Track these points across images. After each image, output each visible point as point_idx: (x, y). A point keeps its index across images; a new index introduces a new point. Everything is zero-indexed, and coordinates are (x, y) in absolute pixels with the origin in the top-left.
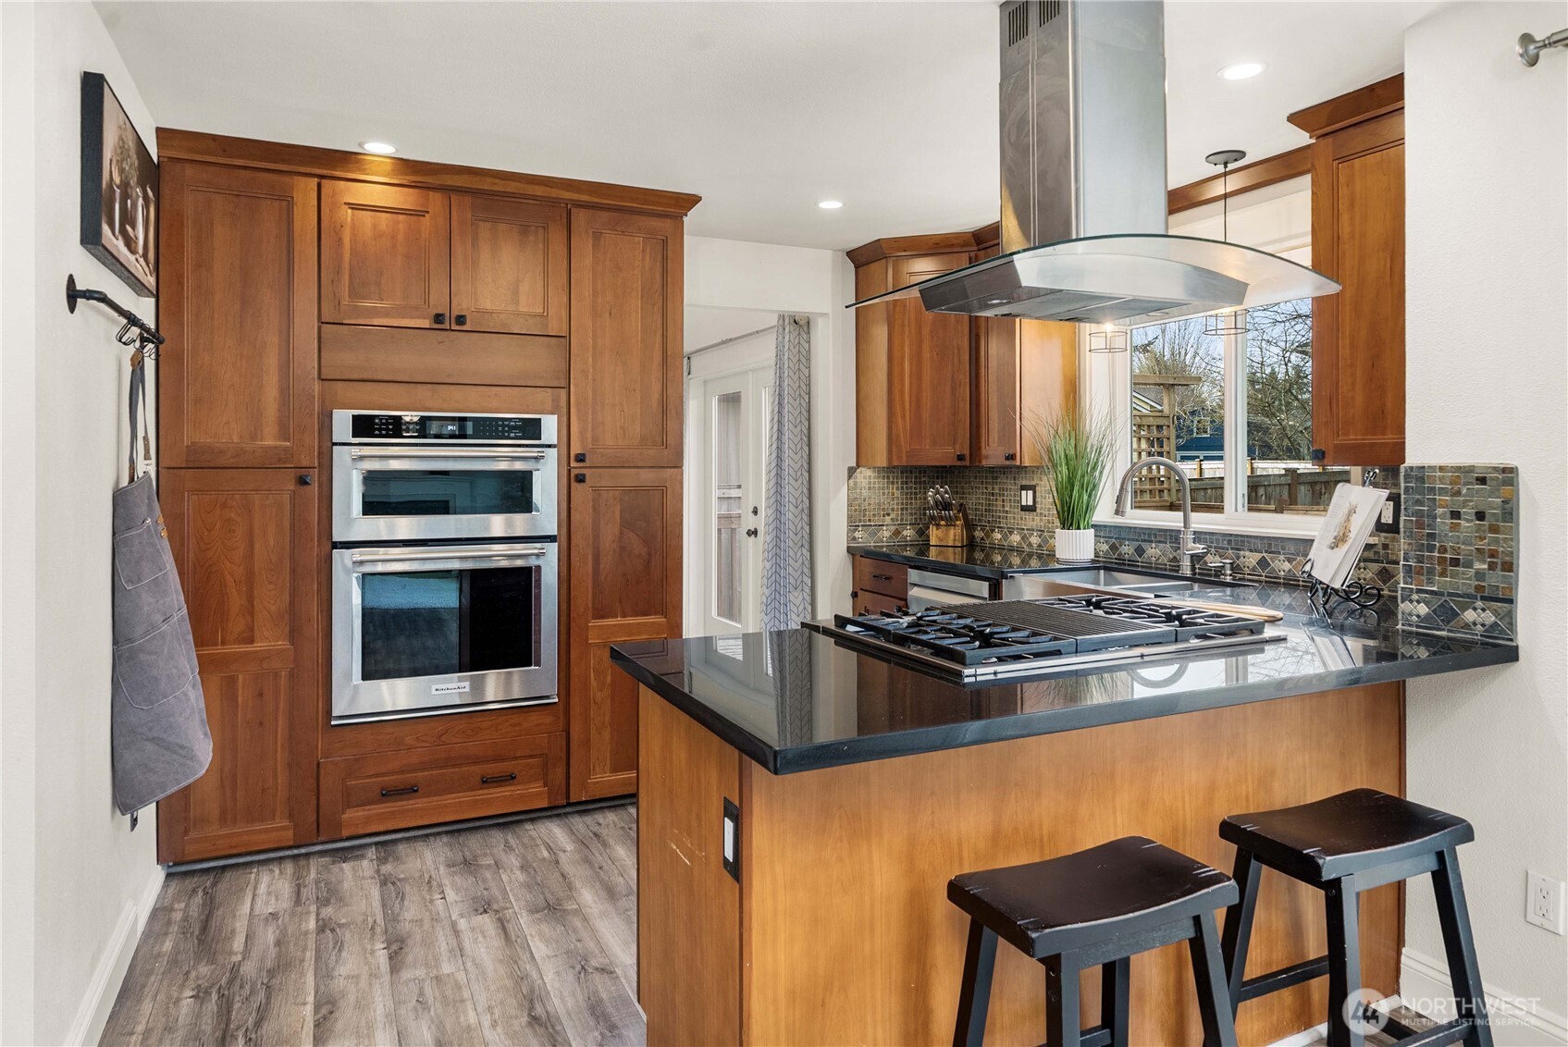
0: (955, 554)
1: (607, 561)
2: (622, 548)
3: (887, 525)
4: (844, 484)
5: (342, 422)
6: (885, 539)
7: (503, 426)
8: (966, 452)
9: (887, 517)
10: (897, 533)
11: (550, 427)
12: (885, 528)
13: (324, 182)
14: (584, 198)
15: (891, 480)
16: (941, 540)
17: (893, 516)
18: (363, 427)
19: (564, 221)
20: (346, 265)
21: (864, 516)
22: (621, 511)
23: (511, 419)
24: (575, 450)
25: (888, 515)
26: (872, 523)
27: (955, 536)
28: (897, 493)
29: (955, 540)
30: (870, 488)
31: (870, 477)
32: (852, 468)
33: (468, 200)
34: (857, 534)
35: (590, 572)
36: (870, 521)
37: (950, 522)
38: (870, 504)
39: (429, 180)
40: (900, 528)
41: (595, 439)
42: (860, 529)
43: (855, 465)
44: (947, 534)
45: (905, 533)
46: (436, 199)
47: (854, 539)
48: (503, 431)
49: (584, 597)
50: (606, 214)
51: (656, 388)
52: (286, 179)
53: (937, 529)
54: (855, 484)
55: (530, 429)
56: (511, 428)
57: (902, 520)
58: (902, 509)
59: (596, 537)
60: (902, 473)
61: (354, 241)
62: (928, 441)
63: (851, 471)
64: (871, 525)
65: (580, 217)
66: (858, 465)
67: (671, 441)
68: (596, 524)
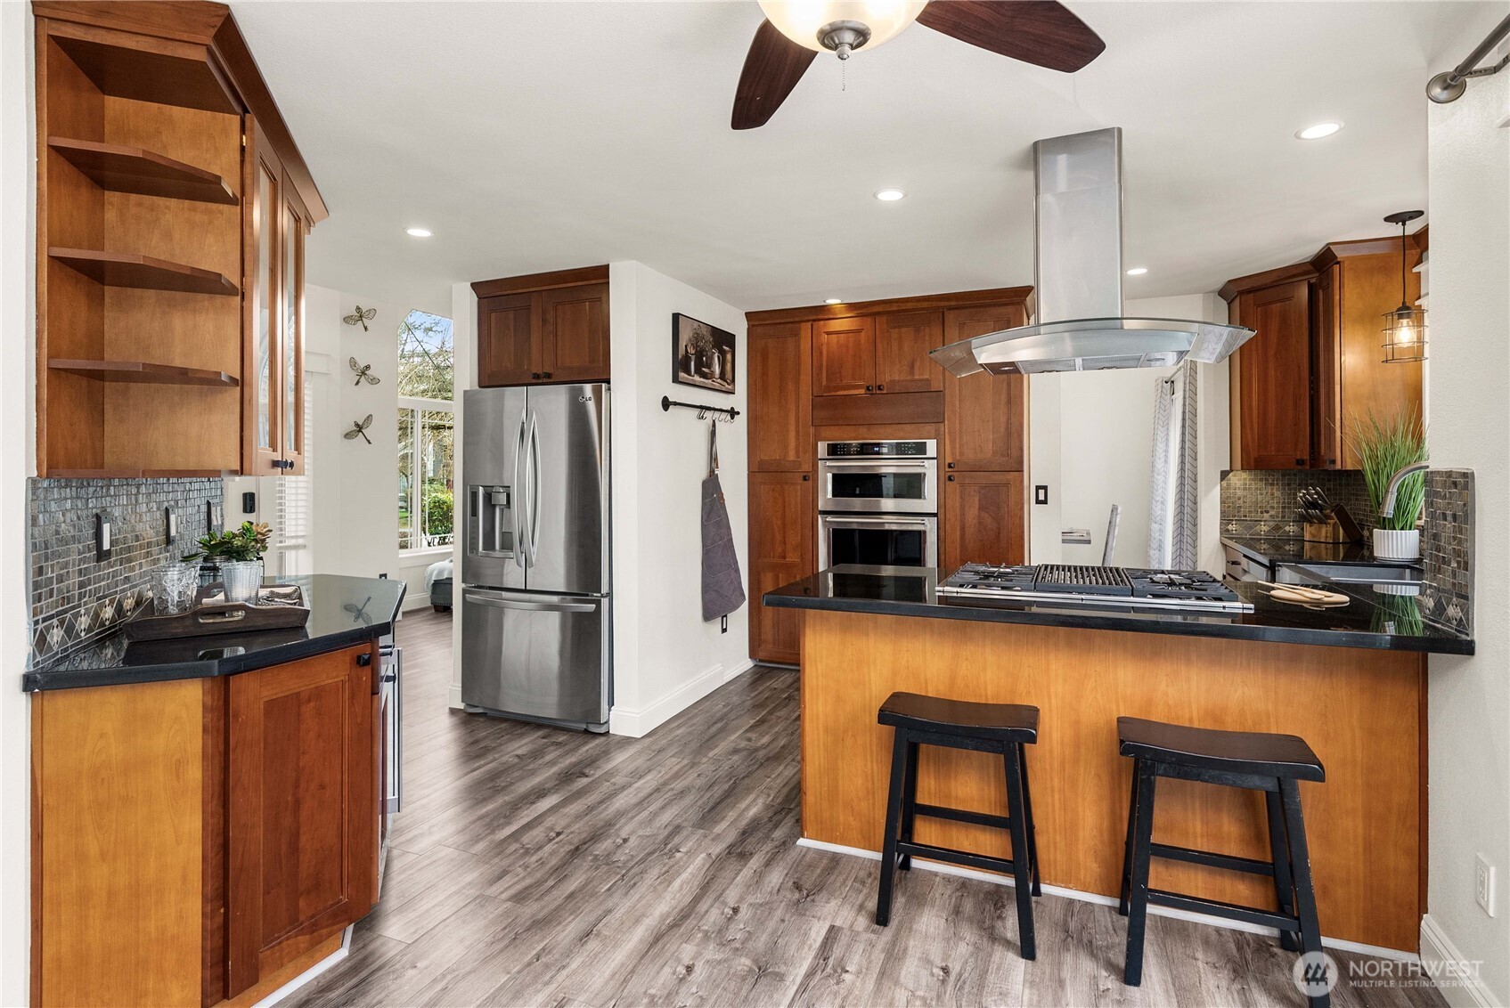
0: (1327, 549)
1: (970, 531)
2: (980, 523)
3: (1265, 521)
4: (1217, 485)
5: (822, 448)
6: (1262, 533)
7: (905, 447)
8: (1306, 457)
9: (1265, 514)
10: (1277, 528)
11: (931, 447)
12: (1262, 523)
13: (815, 324)
14: (953, 303)
15: (1270, 481)
16: (1313, 536)
17: (1272, 513)
18: (834, 450)
19: (941, 320)
20: (824, 364)
21: (1238, 512)
22: (980, 500)
23: (909, 443)
24: (948, 460)
25: (1267, 512)
26: (1248, 519)
27: (1327, 533)
28: (1278, 494)
29: (1326, 537)
30: (1245, 489)
31: (1245, 479)
32: (1225, 471)
33: (885, 318)
34: (1230, 527)
35: (958, 538)
36: (1246, 516)
37: (1322, 521)
38: (1244, 502)
39: (864, 311)
40: (1281, 524)
41: (962, 454)
42: (1234, 522)
43: (1229, 469)
44: (1320, 531)
45: (1287, 528)
46: (869, 320)
47: (1228, 530)
48: (905, 451)
49: (954, 551)
50: (967, 311)
51: (1003, 419)
52: (797, 325)
53: (1310, 526)
54: (1228, 485)
55: (921, 448)
56: (909, 448)
57: (1283, 517)
58: (1284, 507)
59: (963, 515)
60: (1283, 475)
61: (828, 352)
62: (1273, 448)
63: (1224, 475)
64: (1247, 520)
65: (950, 316)
66: (1231, 470)
67: (1014, 453)
68: (962, 507)
